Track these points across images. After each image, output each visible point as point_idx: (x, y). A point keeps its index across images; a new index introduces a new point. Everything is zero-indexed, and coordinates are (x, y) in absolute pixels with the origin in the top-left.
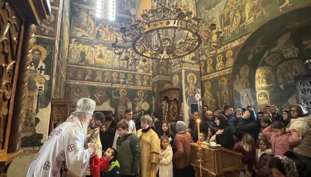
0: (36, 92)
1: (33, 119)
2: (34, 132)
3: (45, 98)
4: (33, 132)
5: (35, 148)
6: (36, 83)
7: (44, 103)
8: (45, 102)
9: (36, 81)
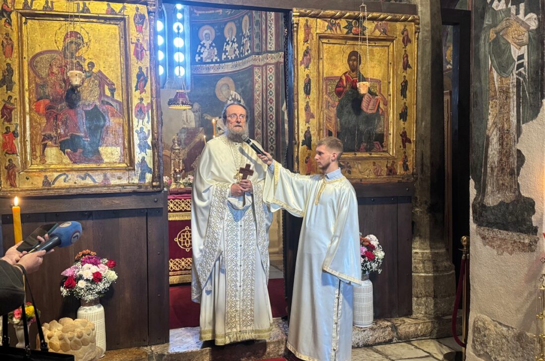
0: (513, 75)
1: (513, 155)
2: (517, 192)
3: (531, 91)
4: (514, 193)
5: (522, 236)
6: (510, 49)
7: (531, 105)
8: (532, 102)
9: (510, 41)
